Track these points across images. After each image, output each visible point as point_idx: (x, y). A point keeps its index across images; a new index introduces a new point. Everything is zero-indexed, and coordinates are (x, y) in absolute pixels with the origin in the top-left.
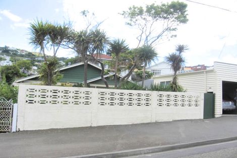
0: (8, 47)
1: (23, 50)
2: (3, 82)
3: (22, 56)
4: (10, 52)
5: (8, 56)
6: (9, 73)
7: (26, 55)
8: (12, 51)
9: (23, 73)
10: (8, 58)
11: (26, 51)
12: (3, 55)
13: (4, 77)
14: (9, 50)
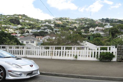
0: (108, 18)
1: (116, 19)
2: (111, 36)
3: (116, 22)
4: (109, 21)
5: (109, 23)
6: (113, 32)
7: (118, 21)
8: (110, 20)
9: (120, 31)
10: (109, 24)
11: (118, 20)
12: (106, 23)
13: (111, 34)
14: (109, 20)
